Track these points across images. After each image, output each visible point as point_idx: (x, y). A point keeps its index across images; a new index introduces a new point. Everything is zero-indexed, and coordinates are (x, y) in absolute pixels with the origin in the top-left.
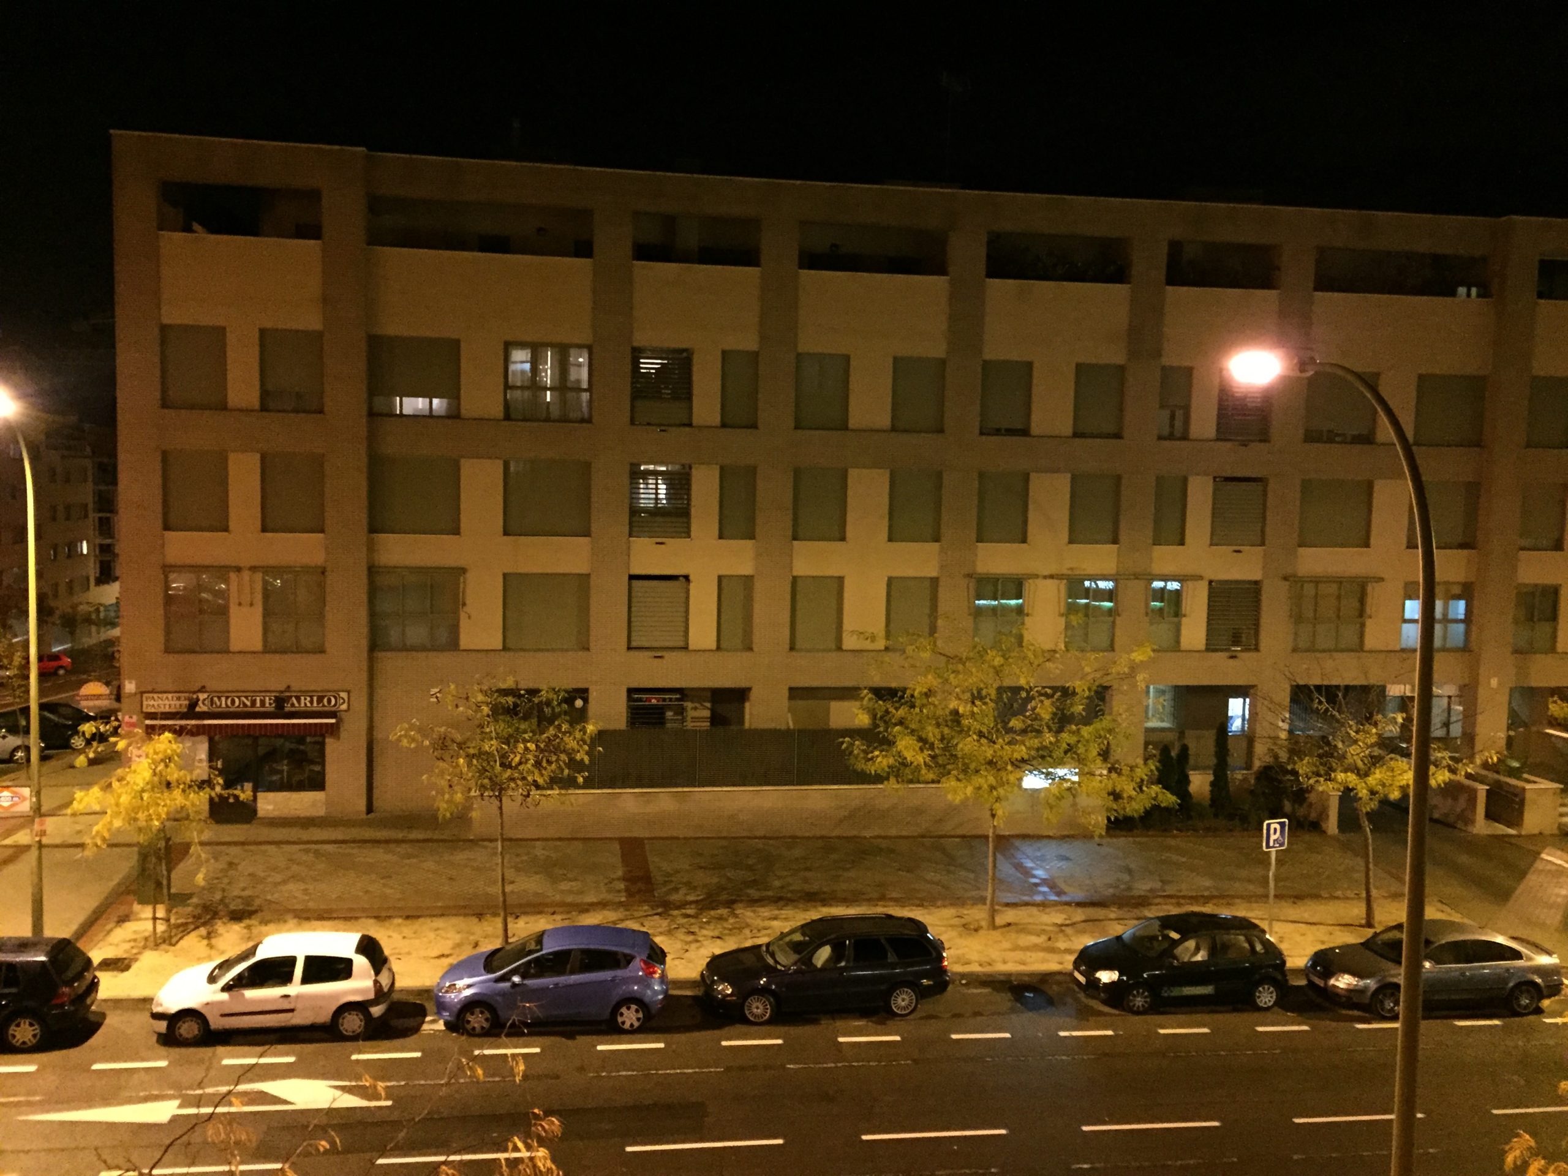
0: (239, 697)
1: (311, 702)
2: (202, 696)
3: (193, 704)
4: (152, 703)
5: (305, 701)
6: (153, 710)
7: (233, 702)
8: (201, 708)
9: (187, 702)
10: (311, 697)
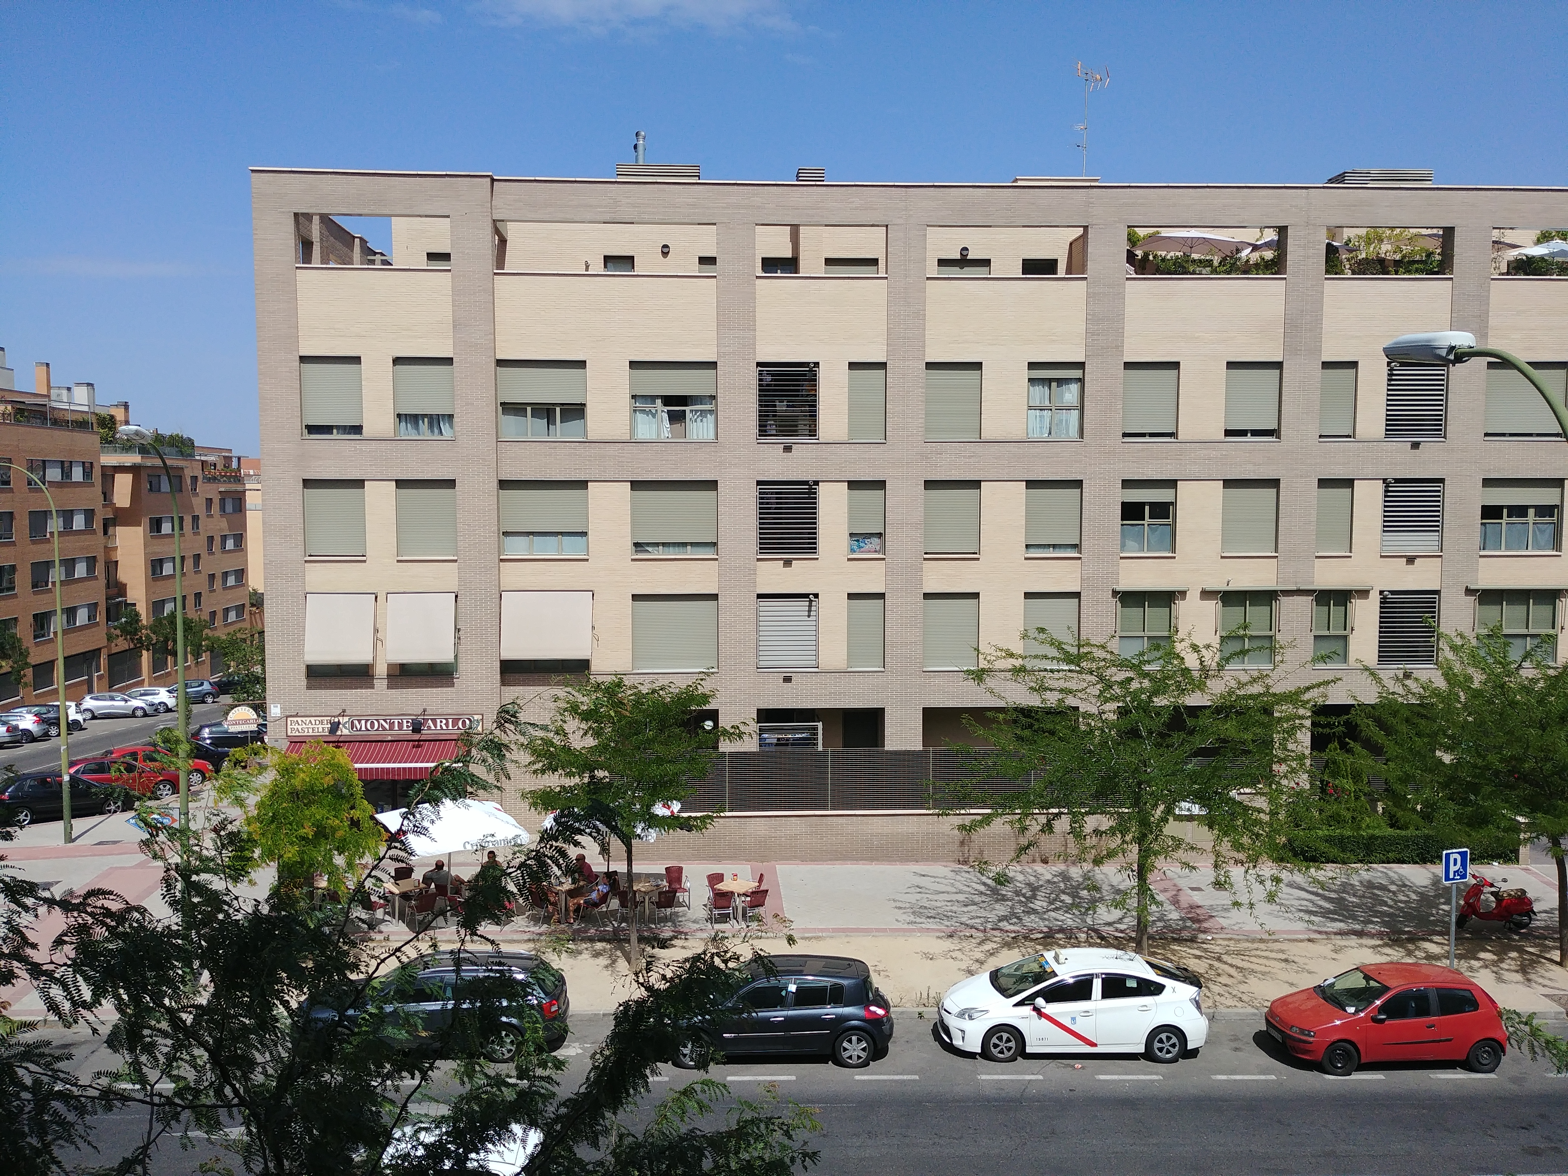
0: (377, 720)
1: (447, 724)
2: (343, 720)
3: (335, 727)
4: (296, 726)
5: (441, 724)
6: (297, 734)
7: (372, 724)
8: (344, 731)
10: (446, 719)
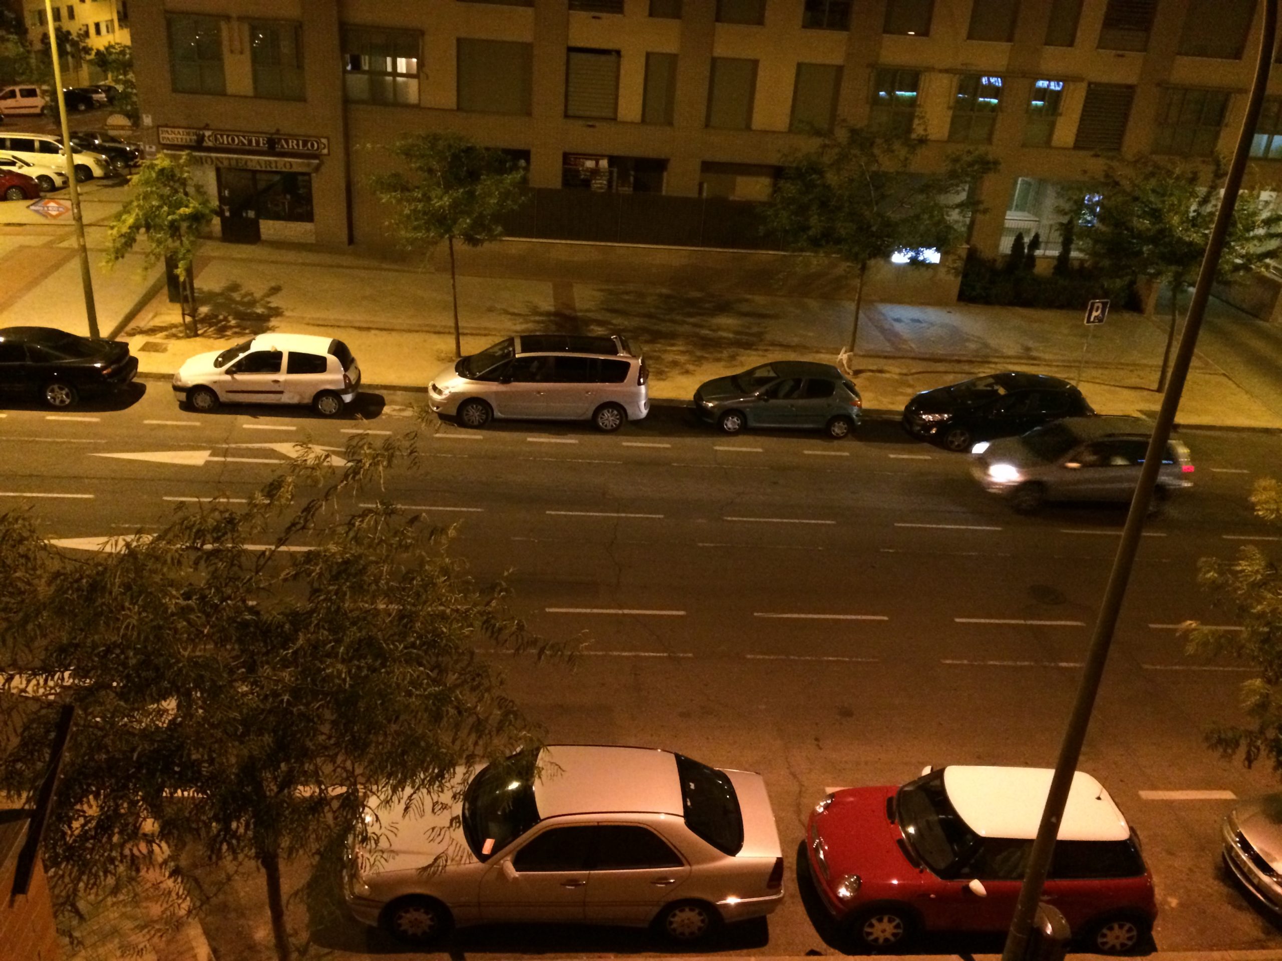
0: (238, 136)
1: (298, 145)
2: (207, 133)
3: (201, 139)
4: (167, 135)
5: (292, 144)
6: (168, 142)
7: (233, 140)
8: (208, 143)
9: (195, 137)
10: (297, 140)
